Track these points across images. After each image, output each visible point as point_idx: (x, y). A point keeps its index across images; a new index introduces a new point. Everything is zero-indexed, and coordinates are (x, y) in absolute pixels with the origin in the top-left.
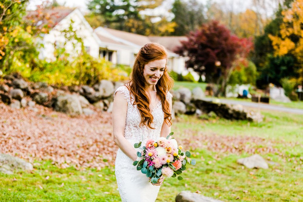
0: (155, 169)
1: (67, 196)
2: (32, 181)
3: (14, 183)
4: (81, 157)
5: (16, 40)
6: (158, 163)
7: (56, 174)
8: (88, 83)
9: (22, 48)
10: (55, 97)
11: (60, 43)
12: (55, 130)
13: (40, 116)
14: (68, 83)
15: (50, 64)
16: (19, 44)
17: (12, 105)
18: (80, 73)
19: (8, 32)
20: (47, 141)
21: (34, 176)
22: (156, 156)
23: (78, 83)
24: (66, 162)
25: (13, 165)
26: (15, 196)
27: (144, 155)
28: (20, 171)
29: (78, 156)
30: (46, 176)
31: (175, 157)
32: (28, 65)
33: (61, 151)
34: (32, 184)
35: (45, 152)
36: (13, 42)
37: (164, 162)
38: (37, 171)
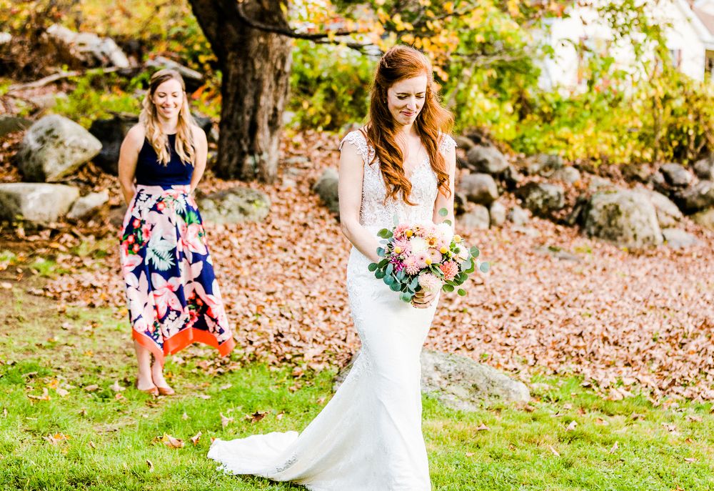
0: (407, 276)
1: (628, 480)
2: (528, 432)
3: (481, 438)
4: (661, 367)
5: (479, 38)
6: (411, 265)
7: (595, 415)
8: (679, 154)
9: (494, 60)
10: (583, 196)
11: (598, 41)
12: (587, 291)
13: (545, 250)
14: (622, 155)
15: (571, 102)
16: (484, 48)
17: (467, 217)
18: (656, 128)
19: (456, 15)
20: (567, 321)
21: (534, 419)
22: (408, 253)
23: (648, 155)
24: (620, 383)
25: (476, 387)
26: (487, 473)
27: (390, 253)
28: (496, 403)
29: (655, 366)
30: (568, 422)
31: (445, 256)
32: (508, 107)
33: (605, 350)
34: (530, 441)
35: (562, 354)
36: (468, 44)
37: (424, 265)
38: (541, 405)
